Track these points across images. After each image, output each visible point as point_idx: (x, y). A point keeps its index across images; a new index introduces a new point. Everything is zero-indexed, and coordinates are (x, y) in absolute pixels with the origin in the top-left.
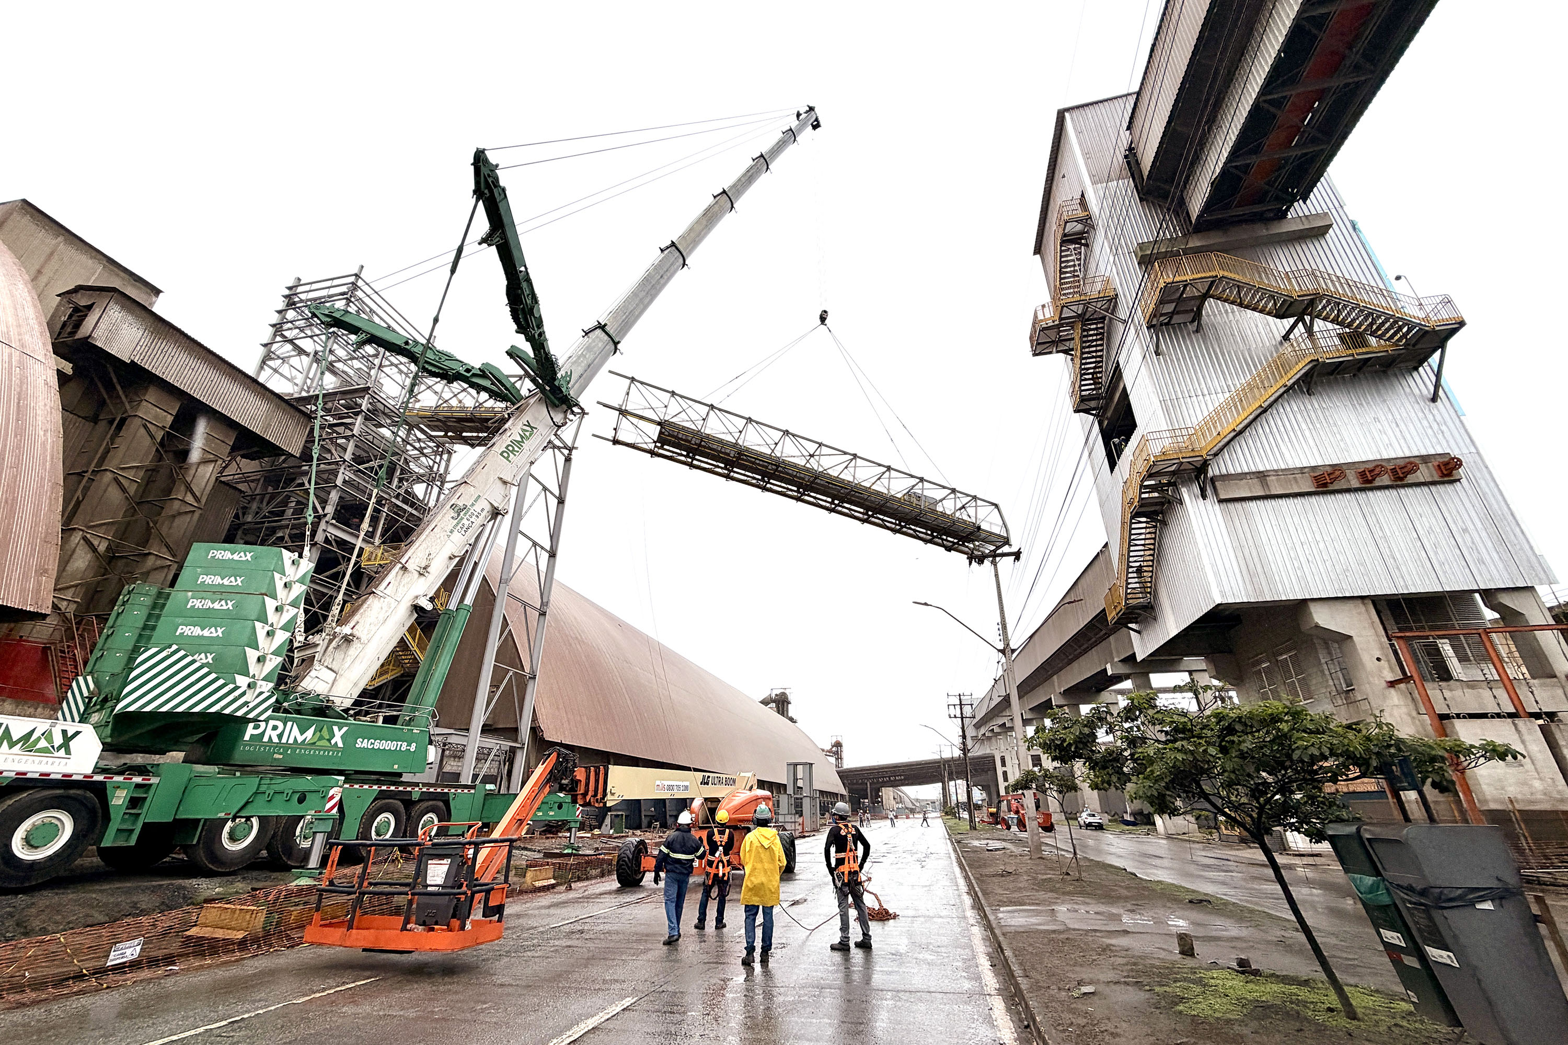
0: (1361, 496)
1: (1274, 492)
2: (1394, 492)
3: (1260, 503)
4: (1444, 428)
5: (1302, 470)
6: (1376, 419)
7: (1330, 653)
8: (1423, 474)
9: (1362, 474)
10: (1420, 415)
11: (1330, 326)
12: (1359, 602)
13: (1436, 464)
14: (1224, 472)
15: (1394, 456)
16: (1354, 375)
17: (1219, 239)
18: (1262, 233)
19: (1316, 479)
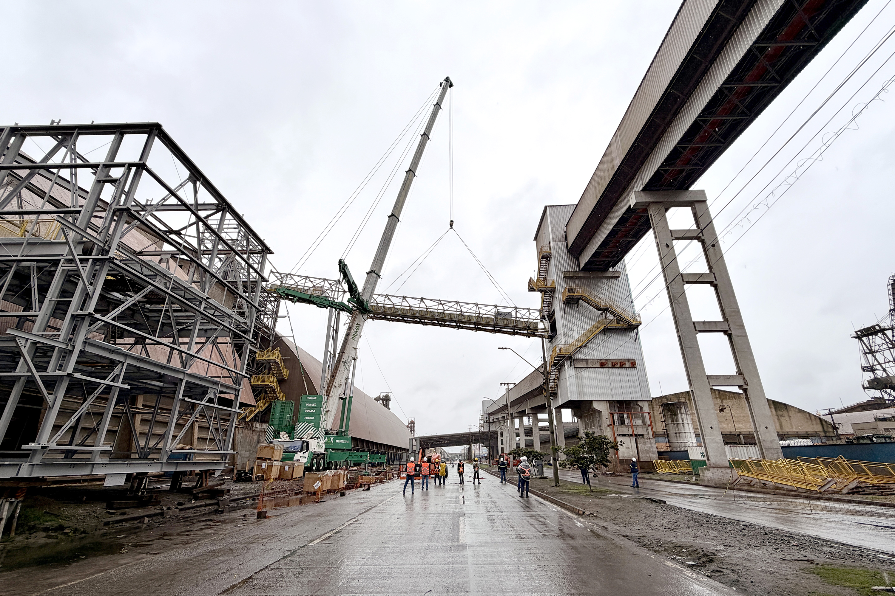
0: (612, 370)
1: (590, 366)
2: (620, 369)
3: (585, 369)
4: (635, 351)
5: (598, 360)
7: (596, 416)
8: (627, 365)
9: (613, 363)
10: (631, 345)
12: (605, 402)
13: (631, 362)
14: (577, 358)
15: (622, 358)
16: (617, 332)
17: (587, 275)
18: (600, 274)
19: (601, 363)
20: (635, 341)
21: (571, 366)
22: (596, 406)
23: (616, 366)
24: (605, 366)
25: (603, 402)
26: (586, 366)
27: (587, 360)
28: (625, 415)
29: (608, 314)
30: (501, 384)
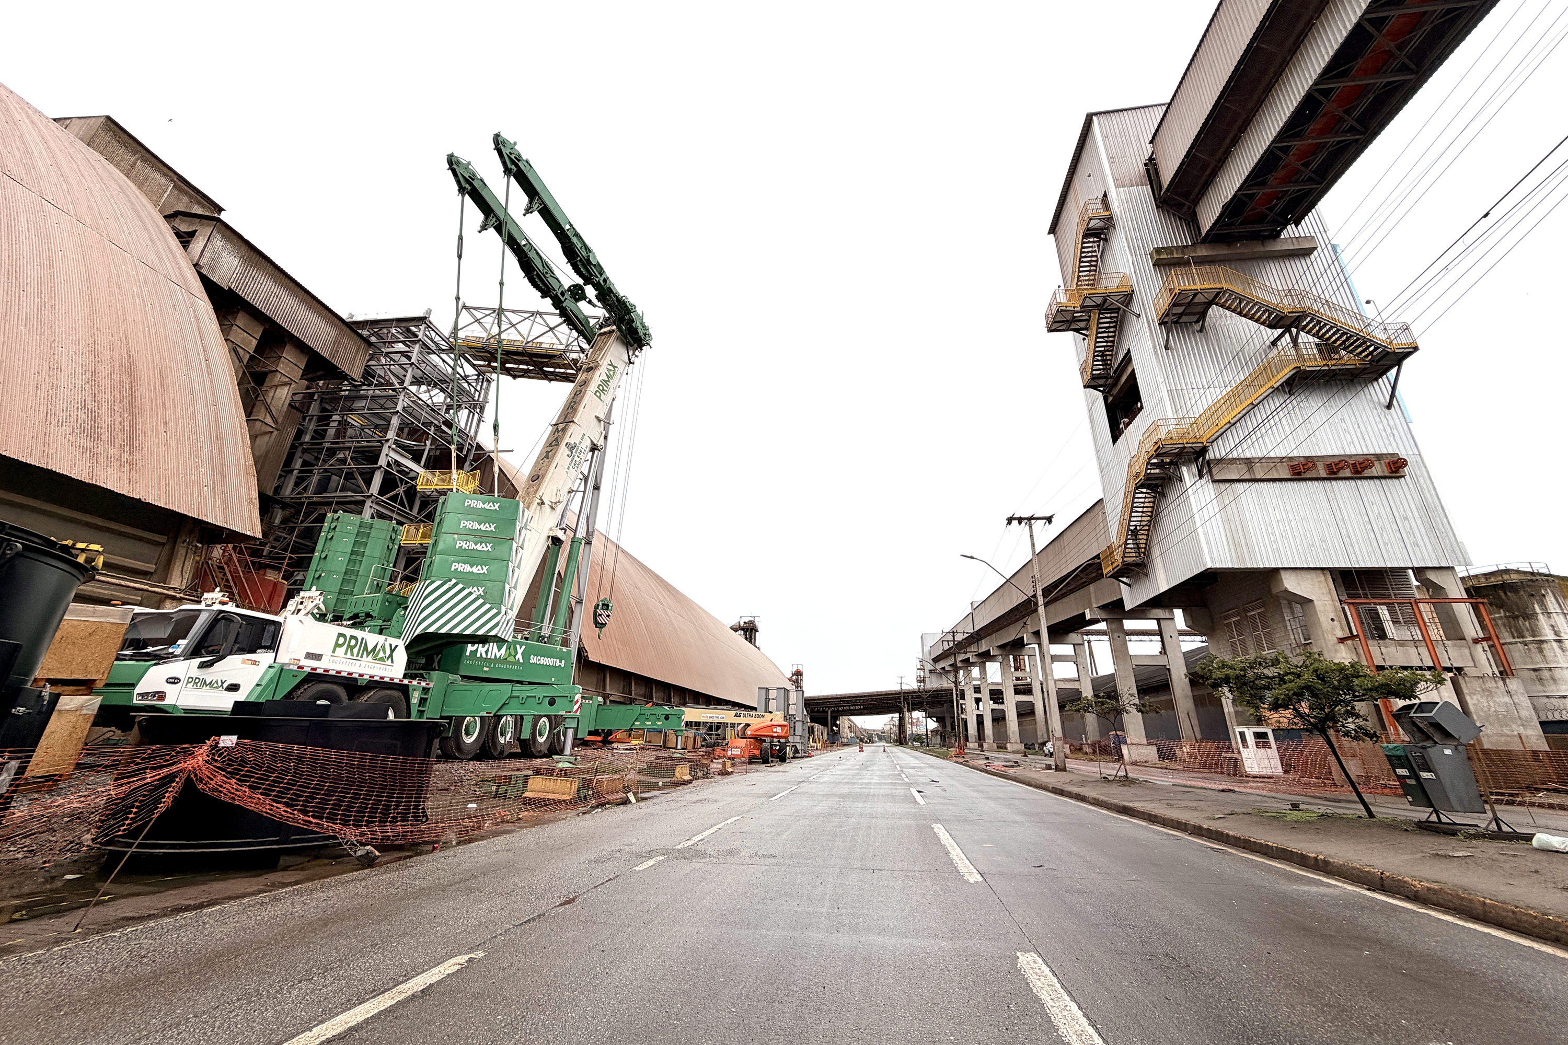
0: (1327, 484)
1: (1258, 477)
2: (1353, 483)
3: (1246, 485)
4: (1395, 432)
5: (1282, 459)
6: (1343, 420)
7: (1293, 613)
8: (1377, 470)
9: (1329, 466)
10: (1377, 419)
11: (1311, 339)
12: (1320, 572)
13: (1387, 461)
14: (1218, 456)
15: (1355, 453)
16: (1327, 381)
17: (1222, 251)
18: (1259, 248)
19: (1292, 467)
20: (1389, 407)
21: (1201, 476)
22: (1291, 583)
23: (1341, 474)
24: (1308, 475)
25: (1313, 574)
26: (1247, 477)
27: (1249, 462)
28: (1384, 612)
29: (1303, 337)
30: (1010, 520)
